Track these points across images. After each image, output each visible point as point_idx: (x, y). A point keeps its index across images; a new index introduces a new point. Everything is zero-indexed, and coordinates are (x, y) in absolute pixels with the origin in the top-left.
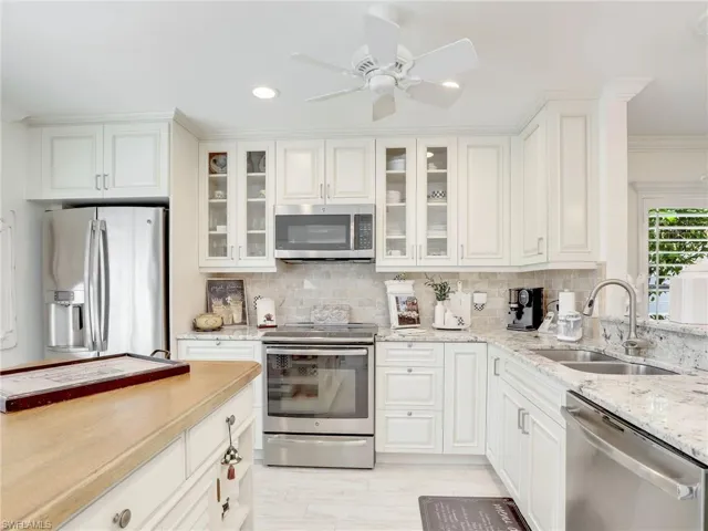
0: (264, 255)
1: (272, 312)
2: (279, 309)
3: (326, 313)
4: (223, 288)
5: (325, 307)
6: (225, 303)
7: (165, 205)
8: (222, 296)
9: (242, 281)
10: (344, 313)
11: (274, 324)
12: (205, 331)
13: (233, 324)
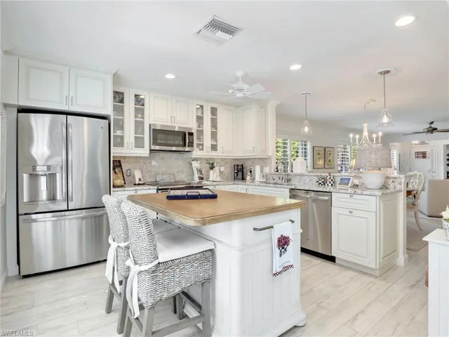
0: (143, 147)
1: (141, 177)
2: (143, 175)
4: (113, 164)
5: (163, 174)
8: (114, 169)
9: (120, 161)
11: (143, 183)
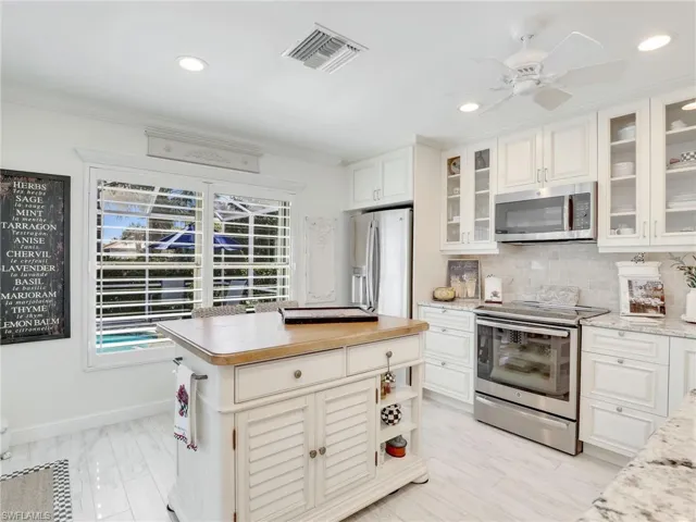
0: (487, 239)
1: (499, 290)
2: (507, 288)
3: (553, 293)
4: (461, 266)
5: (551, 288)
6: (462, 280)
7: (410, 206)
8: (460, 274)
9: (477, 262)
10: (571, 295)
11: (500, 300)
12: (440, 300)
13: (467, 297)
